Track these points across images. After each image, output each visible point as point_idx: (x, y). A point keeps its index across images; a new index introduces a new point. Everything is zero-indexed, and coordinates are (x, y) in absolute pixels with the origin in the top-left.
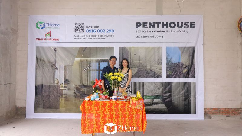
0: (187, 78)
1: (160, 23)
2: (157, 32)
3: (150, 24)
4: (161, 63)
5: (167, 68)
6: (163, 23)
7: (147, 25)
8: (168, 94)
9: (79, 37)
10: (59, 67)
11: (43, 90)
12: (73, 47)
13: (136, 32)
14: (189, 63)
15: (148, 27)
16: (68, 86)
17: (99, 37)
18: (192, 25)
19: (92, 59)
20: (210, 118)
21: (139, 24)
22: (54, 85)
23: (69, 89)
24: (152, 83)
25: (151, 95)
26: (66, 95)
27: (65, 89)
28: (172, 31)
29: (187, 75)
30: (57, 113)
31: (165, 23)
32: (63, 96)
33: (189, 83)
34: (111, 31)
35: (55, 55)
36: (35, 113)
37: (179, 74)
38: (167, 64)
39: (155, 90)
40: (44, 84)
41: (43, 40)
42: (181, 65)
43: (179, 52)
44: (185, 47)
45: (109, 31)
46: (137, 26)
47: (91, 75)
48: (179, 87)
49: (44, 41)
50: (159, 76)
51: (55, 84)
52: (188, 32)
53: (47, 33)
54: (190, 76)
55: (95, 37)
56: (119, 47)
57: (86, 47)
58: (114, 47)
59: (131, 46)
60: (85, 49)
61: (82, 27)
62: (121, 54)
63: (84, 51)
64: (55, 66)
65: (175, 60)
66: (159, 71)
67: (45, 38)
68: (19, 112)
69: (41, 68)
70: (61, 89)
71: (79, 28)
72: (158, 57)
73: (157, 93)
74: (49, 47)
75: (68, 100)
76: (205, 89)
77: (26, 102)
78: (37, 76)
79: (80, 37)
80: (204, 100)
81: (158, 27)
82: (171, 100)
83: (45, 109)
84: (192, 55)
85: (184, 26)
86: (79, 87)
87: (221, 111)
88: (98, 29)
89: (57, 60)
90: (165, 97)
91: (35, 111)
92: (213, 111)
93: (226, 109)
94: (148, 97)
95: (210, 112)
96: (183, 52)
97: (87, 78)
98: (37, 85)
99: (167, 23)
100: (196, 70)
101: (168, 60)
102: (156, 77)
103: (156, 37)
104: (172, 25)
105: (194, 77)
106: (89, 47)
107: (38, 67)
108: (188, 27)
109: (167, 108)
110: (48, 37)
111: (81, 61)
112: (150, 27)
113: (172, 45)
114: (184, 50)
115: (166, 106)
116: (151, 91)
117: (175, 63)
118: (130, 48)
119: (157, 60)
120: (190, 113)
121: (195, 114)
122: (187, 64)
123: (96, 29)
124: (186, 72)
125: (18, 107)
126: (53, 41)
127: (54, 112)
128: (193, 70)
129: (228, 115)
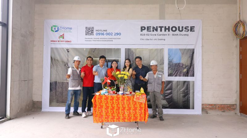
0: (186, 77)
1: (163, 27)
2: (160, 35)
3: (154, 28)
4: (163, 63)
5: (169, 68)
6: (165, 27)
7: (150, 29)
8: (169, 91)
9: (89, 40)
10: (71, 66)
11: (57, 87)
12: (84, 48)
13: (141, 35)
14: (189, 63)
15: (152, 31)
17: (108, 40)
18: (192, 29)
20: (207, 113)
21: (143, 28)
22: (66, 82)
28: (173, 35)
29: (187, 74)
31: (167, 27)
33: (188, 81)
34: (118, 34)
35: (68, 55)
37: (180, 73)
38: (169, 64)
40: (57, 81)
41: (57, 41)
42: (181, 65)
43: (180, 53)
44: (185, 49)
45: (116, 34)
46: (142, 30)
48: (179, 85)
49: (57, 43)
52: (188, 35)
54: (189, 75)
55: (103, 40)
56: (126, 49)
57: (96, 48)
58: (121, 49)
60: (95, 50)
61: (92, 30)
62: (127, 55)
63: (94, 52)
64: (68, 65)
65: (176, 61)
67: (59, 40)
68: (36, 106)
69: (55, 67)
71: (90, 31)
72: (161, 57)
74: (62, 48)
76: (202, 87)
77: (42, 97)
78: (52, 73)
79: (91, 40)
80: (202, 97)
81: (161, 31)
82: (172, 96)
83: (59, 103)
84: (191, 56)
85: (184, 30)
87: (217, 107)
88: (106, 32)
89: (69, 59)
90: (166, 93)
91: (50, 105)
92: (210, 107)
93: (221, 105)
95: (207, 107)
96: (183, 54)
98: (51, 82)
99: (169, 27)
100: (195, 70)
101: (170, 60)
103: (159, 39)
104: (174, 29)
105: (193, 76)
106: (98, 48)
107: (53, 66)
108: (188, 31)
109: (168, 104)
110: (61, 39)
113: (174, 47)
114: (184, 51)
115: (167, 102)
117: (176, 64)
118: (136, 49)
119: (159, 61)
120: (189, 108)
121: (194, 109)
122: (187, 64)
124: (186, 71)
125: (34, 101)
126: (66, 43)
128: (192, 70)
129: (224, 111)
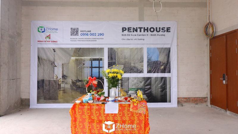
0: (164, 73)
1: (142, 28)
2: (140, 35)
3: (134, 29)
4: (143, 61)
5: (148, 65)
6: (144, 28)
8: (148, 87)
9: (74, 40)
10: (57, 65)
11: (44, 85)
12: (69, 48)
13: (122, 35)
15: (132, 31)
16: (65, 81)
17: (92, 40)
18: (168, 30)
19: (85, 58)
20: (182, 106)
21: (124, 29)
22: (53, 80)
23: (66, 83)
24: (135, 78)
25: (135, 87)
26: (64, 89)
27: (63, 84)
28: (151, 35)
29: (164, 71)
30: (56, 103)
31: (146, 28)
32: (62, 89)
33: (165, 77)
34: (101, 34)
35: (54, 55)
36: (37, 103)
37: (158, 70)
38: (148, 62)
39: (138, 84)
40: (45, 79)
41: (44, 41)
43: (157, 52)
44: (162, 48)
45: (99, 35)
46: (123, 31)
47: (85, 72)
48: (157, 81)
49: (44, 43)
50: (141, 72)
51: (55, 79)
52: (164, 35)
53: (47, 36)
54: (166, 71)
55: (88, 40)
56: (108, 48)
57: (81, 48)
58: (104, 48)
59: (118, 47)
60: (80, 50)
61: (77, 31)
62: (110, 54)
63: (79, 52)
64: (54, 64)
65: (154, 59)
66: (141, 68)
68: (24, 103)
69: (42, 66)
70: (59, 83)
71: (74, 32)
72: (140, 56)
73: (140, 86)
74: (49, 48)
75: (66, 93)
76: (178, 82)
77: (30, 95)
78: (39, 72)
79: (76, 40)
80: (178, 91)
81: (140, 31)
82: (151, 91)
83: (46, 100)
84: (168, 54)
85: (161, 30)
86: (75, 81)
87: (191, 100)
89: (56, 58)
90: (146, 89)
92: (185, 100)
93: (195, 98)
94: (132, 90)
95: (182, 101)
96: (160, 52)
97: (82, 74)
98: (39, 80)
99: (148, 28)
100: (171, 66)
101: (149, 58)
102: (138, 73)
103: (139, 39)
104: (152, 30)
105: (169, 72)
106: (83, 48)
107: (40, 65)
108: (165, 32)
109: (148, 98)
111: (77, 60)
112: (133, 31)
113: (152, 46)
114: (161, 50)
115: (147, 97)
116: (135, 84)
117: (155, 61)
118: (117, 49)
119: (139, 59)
120: (167, 102)
121: (170, 102)
122: (164, 62)
123: (89, 33)
124: (163, 68)
125: (23, 99)
126: (53, 43)
127: (54, 103)
128: (169, 67)
129: (197, 103)
